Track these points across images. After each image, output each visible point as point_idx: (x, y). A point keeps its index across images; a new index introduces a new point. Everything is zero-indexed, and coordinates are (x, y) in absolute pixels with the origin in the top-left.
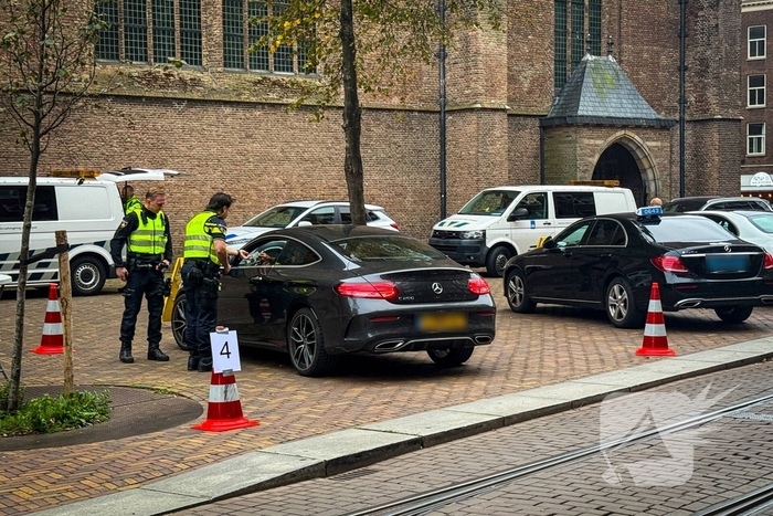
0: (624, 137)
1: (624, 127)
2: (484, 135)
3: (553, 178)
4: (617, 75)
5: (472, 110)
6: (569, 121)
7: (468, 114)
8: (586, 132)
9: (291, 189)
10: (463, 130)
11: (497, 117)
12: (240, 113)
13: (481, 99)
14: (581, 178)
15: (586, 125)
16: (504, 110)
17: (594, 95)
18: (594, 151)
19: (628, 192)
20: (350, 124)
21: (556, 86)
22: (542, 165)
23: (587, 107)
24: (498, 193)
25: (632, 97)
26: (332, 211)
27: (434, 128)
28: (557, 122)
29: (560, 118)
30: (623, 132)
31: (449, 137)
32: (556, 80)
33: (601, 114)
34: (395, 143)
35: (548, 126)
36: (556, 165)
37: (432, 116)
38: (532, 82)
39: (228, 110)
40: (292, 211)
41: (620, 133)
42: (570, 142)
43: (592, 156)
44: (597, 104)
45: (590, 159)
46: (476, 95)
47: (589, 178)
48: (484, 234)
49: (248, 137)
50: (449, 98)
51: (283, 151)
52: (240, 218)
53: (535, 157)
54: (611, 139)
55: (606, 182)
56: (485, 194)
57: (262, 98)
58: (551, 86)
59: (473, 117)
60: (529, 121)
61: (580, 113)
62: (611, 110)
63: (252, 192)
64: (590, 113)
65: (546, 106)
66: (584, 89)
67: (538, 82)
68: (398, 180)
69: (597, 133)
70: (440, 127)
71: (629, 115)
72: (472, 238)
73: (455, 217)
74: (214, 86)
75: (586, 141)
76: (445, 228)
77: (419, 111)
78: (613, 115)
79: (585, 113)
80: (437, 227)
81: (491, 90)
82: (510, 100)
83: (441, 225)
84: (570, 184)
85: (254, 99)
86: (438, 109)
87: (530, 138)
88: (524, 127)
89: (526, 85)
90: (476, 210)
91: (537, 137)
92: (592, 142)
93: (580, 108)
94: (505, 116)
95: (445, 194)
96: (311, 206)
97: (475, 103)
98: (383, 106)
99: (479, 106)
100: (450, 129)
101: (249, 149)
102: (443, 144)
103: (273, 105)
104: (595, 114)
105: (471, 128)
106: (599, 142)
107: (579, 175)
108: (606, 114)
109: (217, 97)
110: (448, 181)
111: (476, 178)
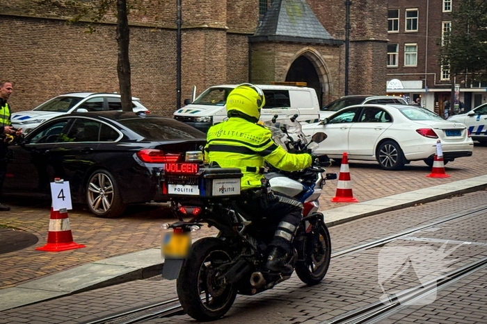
0: (308, 52)
1: (308, 44)
2: (209, 48)
3: (258, 80)
4: (304, 7)
5: (201, 29)
6: (270, 39)
7: (198, 31)
8: (282, 47)
9: (67, 84)
10: (195, 44)
11: (219, 34)
12: (28, 26)
13: (207, 21)
14: (278, 80)
15: (282, 42)
16: (224, 30)
17: (287, 21)
18: (286, 61)
19: (313, 91)
20: (122, 37)
21: (260, 13)
22: (250, 69)
23: (282, 29)
24: (221, 89)
25: (314, 23)
26: (102, 100)
27: (172, 41)
28: (261, 39)
29: (263, 36)
30: (307, 48)
31: (183, 48)
32: (260, 9)
33: (292, 35)
34: (144, 52)
35: (254, 42)
36: (260, 70)
37: (171, 32)
38: (244, 9)
39: (18, 23)
40: (71, 100)
41: (305, 49)
42: (270, 54)
43: (286, 64)
44: (289, 27)
45: (284, 67)
46: (204, 18)
47: (283, 79)
48: (212, 119)
49: (35, 43)
50: (184, 20)
51: (60, 55)
52: (28, 105)
53: (245, 64)
54: (299, 52)
55: (298, 83)
56: (212, 90)
57: (45, 15)
58: (256, 13)
59: (202, 34)
60: (241, 38)
61: (277, 33)
62: (299, 32)
63: (37, 85)
64: (285, 34)
65: (253, 28)
66: (280, 16)
67: (248, 10)
68: (146, 79)
69: (289, 48)
70: (177, 40)
71: (312, 36)
72: (202, 122)
73: (189, 107)
74: (8, 4)
75: (282, 54)
76: (183, 114)
77: (162, 29)
78: (300, 35)
79: (281, 34)
80: (177, 113)
81: (215, 15)
82: (228, 23)
83: (180, 112)
84: (276, 84)
85: (38, 16)
86: (176, 27)
87: (241, 51)
88: (237, 43)
89: (239, 12)
90: (202, 102)
91: (246, 50)
92: (286, 54)
93: (278, 29)
94: (225, 34)
95: (180, 90)
96: (86, 96)
97: (204, 24)
98: (136, 24)
99: (206, 26)
100: (184, 42)
101: (35, 53)
102: (179, 53)
103: (53, 21)
104: (288, 34)
105: (201, 42)
106: (291, 55)
107: (276, 78)
108: (296, 35)
109: (10, 13)
110: (182, 81)
111: (203, 79)
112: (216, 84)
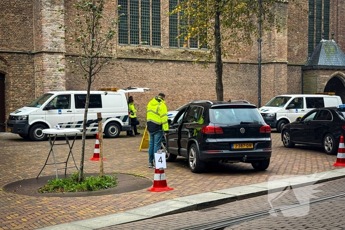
0: (338, 74)
1: (338, 70)
2: (277, 74)
3: (307, 92)
4: (336, 48)
5: (272, 63)
6: (314, 67)
7: (270, 65)
8: (321, 72)
9: (196, 96)
10: (268, 72)
11: (283, 66)
12: (176, 65)
13: (276, 58)
14: (319, 91)
15: (321, 69)
16: (286, 63)
17: (325, 56)
18: (325, 80)
19: (339, 97)
20: (218, 70)
21: (309, 53)
22: (302, 86)
23: (322, 61)
24: (282, 97)
25: (342, 57)
27: (256, 71)
28: (309, 68)
29: (310, 66)
30: (338, 72)
31: (262, 74)
32: (309, 50)
33: (328, 64)
34: (239, 77)
35: (305, 69)
36: (308, 86)
37: (255, 66)
38: (298, 51)
39: (171, 64)
41: (336, 73)
42: (314, 76)
43: (324, 82)
44: (327, 60)
45: (323, 83)
46: (274, 57)
47: (322, 91)
48: (276, 115)
49: (179, 74)
50: (262, 58)
51: (193, 80)
52: (175, 107)
53: (299, 83)
54: (332, 75)
55: (329, 93)
56: (277, 98)
57: (185, 59)
58: (306, 53)
59: (273, 66)
60: (297, 67)
61: (319, 64)
62: (333, 63)
63: (180, 97)
64: (323, 64)
65: (304, 61)
66: (321, 54)
67: (301, 51)
68: (240, 92)
69: (326, 72)
70: (259, 70)
71: (341, 65)
72: (270, 116)
73: (264, 107)
74: (165, 54)
75: (322, 76)
77: (250, 64)
78: (334, 65)
79: (321, 64)
81: (280, 55)
82: (288, 59)
84: (314, 94)
85: (181, 59)
86: (258, 62)
87: (297, 75)
88: (294, 70)
89: (296, 52)
90: (273, 104)
91: (300, 74)
92: (324, 76)
93: (319, 62)
94: (286, 65)
95: (260, 98)
97: (273, 60)
98: (235, 62)
99: (275, 61)
100: (263, 71)
101: (179, 79)
102: (260, 77)
103: (189, 62)
104: (326, 64)
105: (272, 71)
106: (327, 76)
107: (318, 90)
108: (331, 64)
109: (166, 59)
110: (261, 93)
111: (273, 91)
112: (281, 94)
